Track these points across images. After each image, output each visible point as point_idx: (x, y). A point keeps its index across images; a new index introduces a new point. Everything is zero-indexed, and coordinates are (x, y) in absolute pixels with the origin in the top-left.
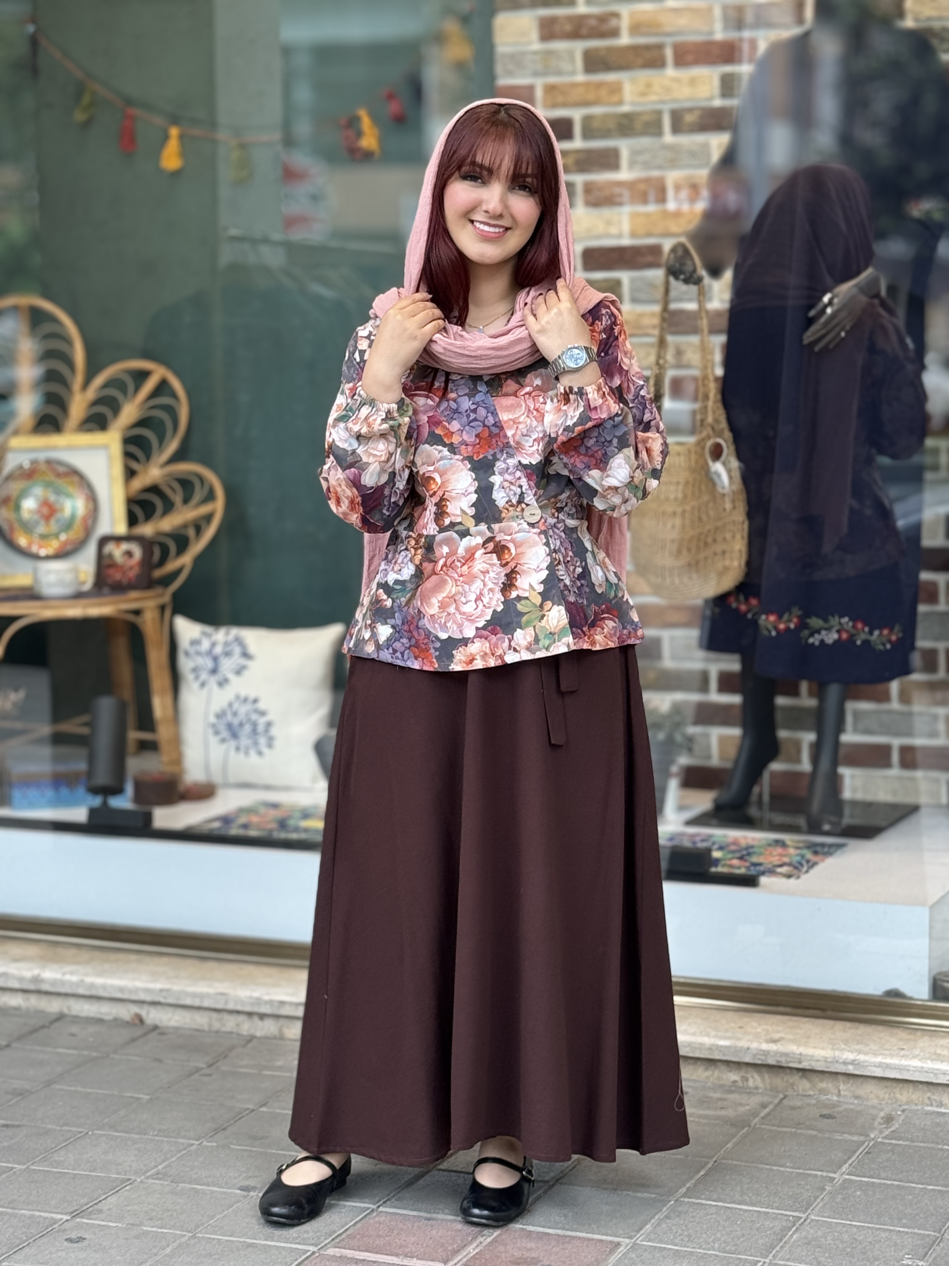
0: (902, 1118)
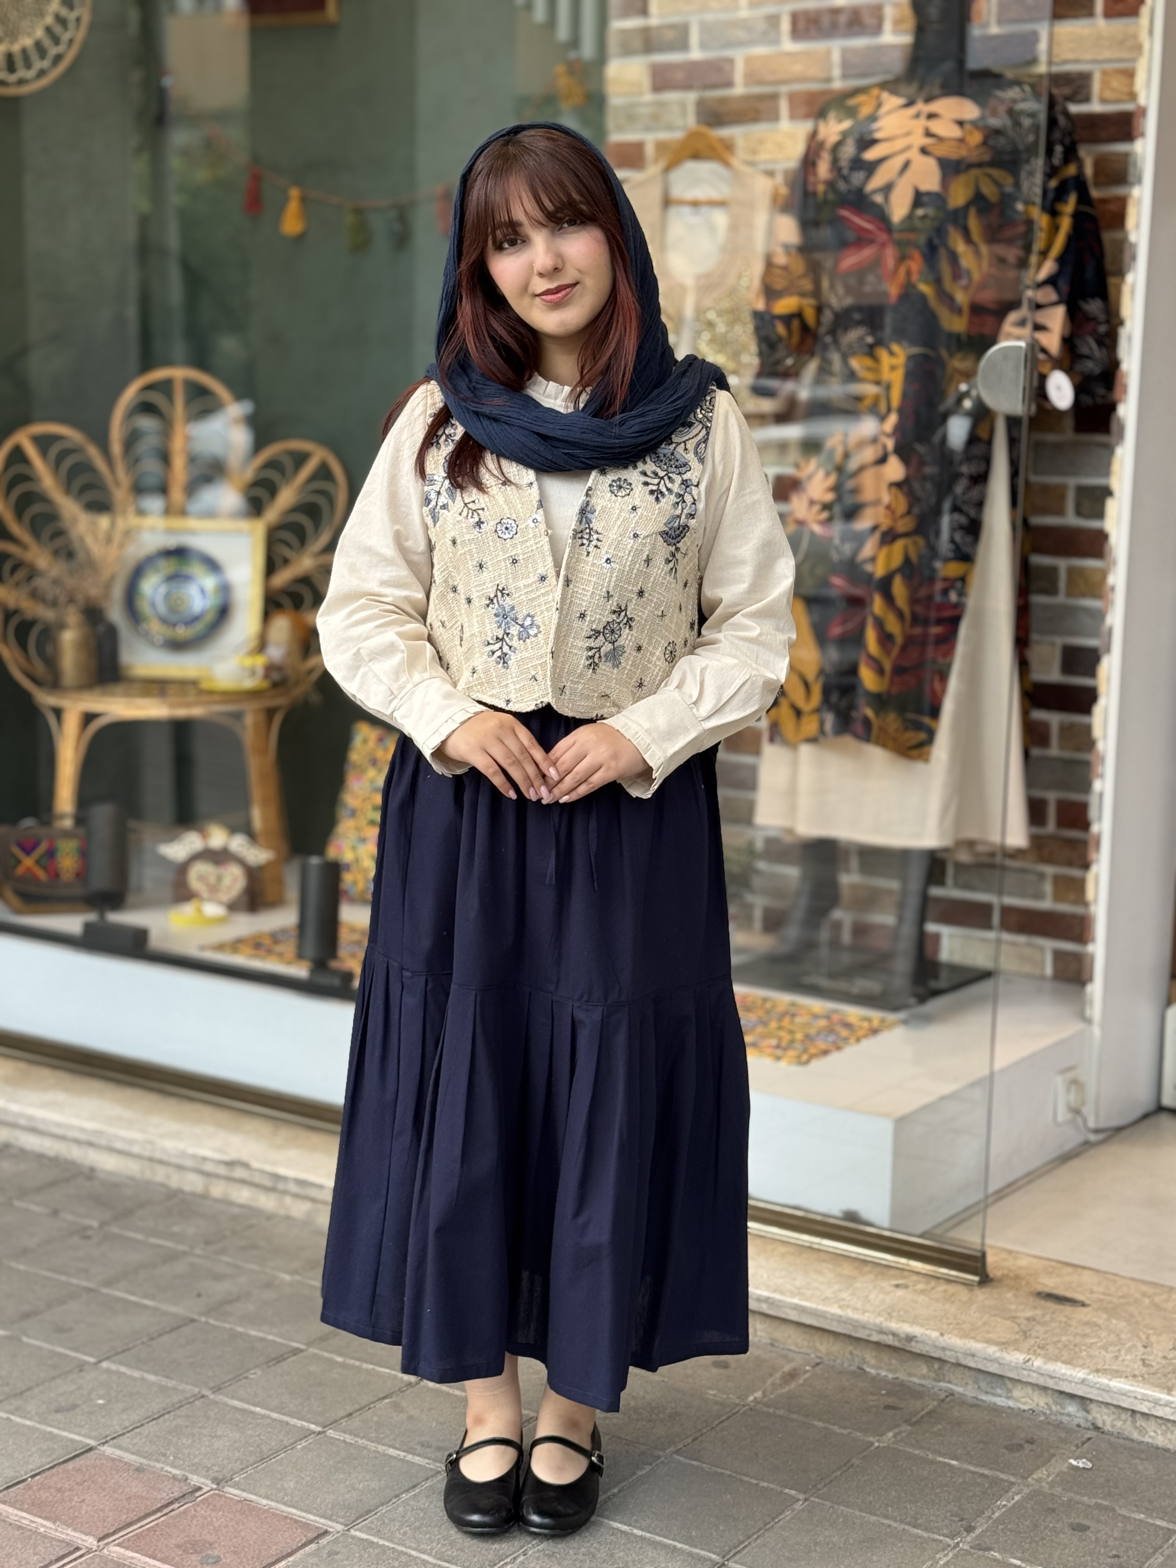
0: (807, 1375)
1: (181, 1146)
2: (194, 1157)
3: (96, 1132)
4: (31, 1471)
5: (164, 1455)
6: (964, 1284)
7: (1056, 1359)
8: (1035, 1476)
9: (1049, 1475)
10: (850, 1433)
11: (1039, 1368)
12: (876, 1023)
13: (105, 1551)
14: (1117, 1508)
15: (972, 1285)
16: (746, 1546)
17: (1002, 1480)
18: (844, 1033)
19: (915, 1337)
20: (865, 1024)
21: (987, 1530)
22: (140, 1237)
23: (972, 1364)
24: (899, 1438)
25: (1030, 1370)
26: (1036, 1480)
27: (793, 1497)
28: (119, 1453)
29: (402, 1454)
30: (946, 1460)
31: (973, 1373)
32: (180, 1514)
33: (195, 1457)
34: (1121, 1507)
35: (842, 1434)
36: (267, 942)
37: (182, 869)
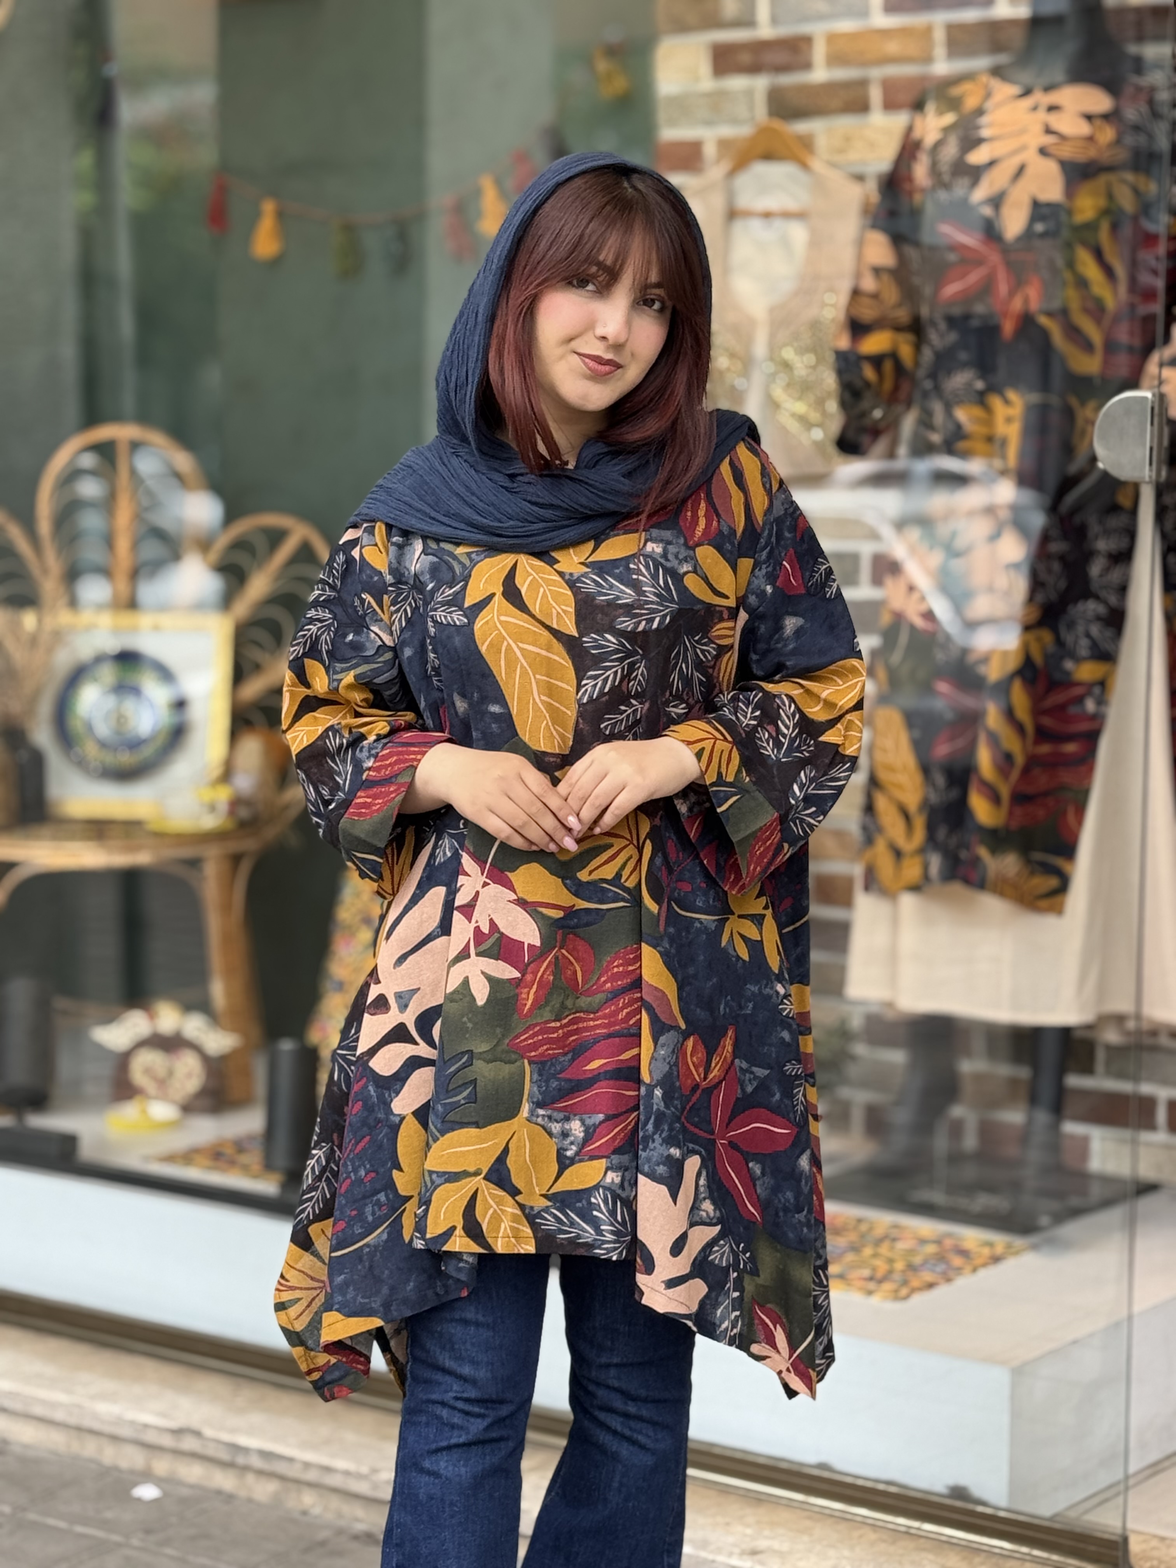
2: (132, 1423)
3: (10, 1393)
12: (999, 1250)
18: (957, 1261)
20: (986, 1251)
22: (62, 1524)
36: (229, 1151)
37: (123, 1060)
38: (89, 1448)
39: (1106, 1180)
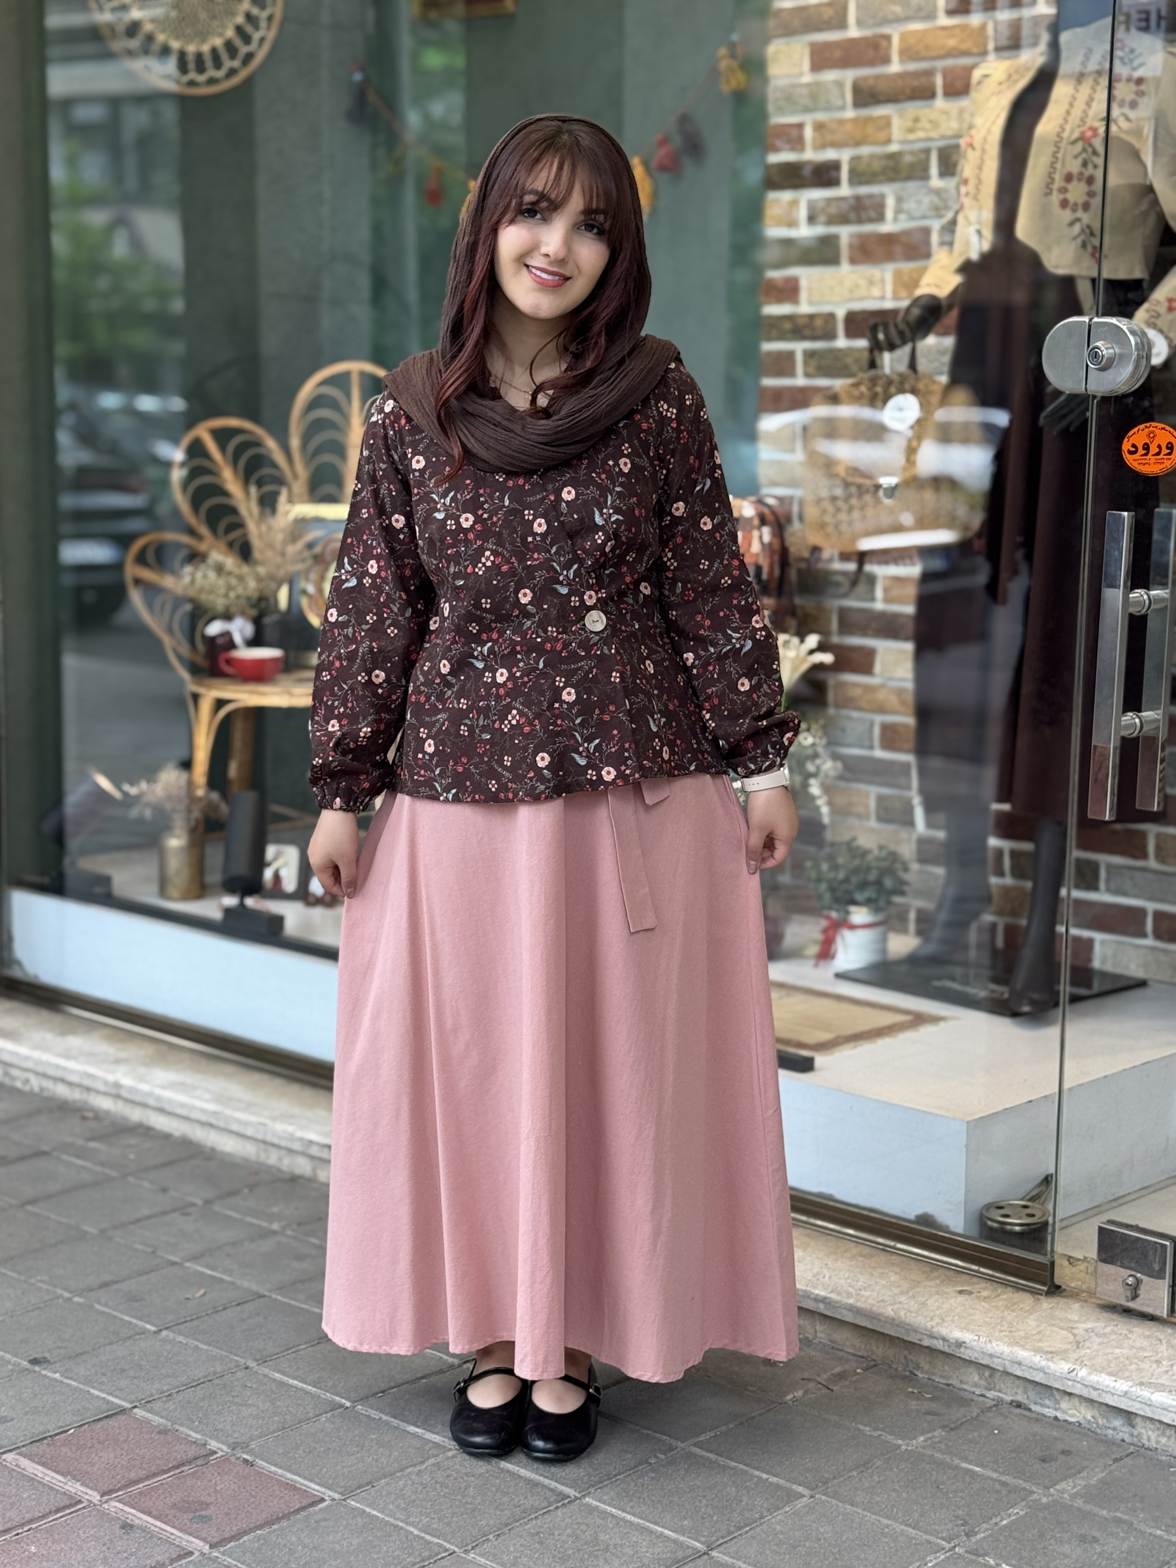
1: (290, 1129)
2: (301, 1139)
3: (215, 1113)
4: (60, 1428)
5: (189, 1419)
6: (1032, 1292)
7: (1102, 1370)
8: (1058, 1487)
9: (1075, 1486)
10: (880, 1435)
11: (1083, 1378)
13: (106, 1506)
14: (1135, 1522)
15: (1042, 1295)
16: (735, 1537)
17: (1024, 1489)
19: (964, 1342)
21: (990, 1536)
22: (237, 1215)
23: (1019, 1373)
24: (929, 1442)
25: (1075, 1381)
26: (1059, 1491)
27: (800, 1493)
28: (148, 1415)
29: (423, 1431)
30: (971, 1467)
31: (1021, 1382)
32: (188, 1475)
33: (220, 1422)
34: (1140, 1522)
35: (871, 1436)
38: (272, 1158)
39: (1104, 975)
